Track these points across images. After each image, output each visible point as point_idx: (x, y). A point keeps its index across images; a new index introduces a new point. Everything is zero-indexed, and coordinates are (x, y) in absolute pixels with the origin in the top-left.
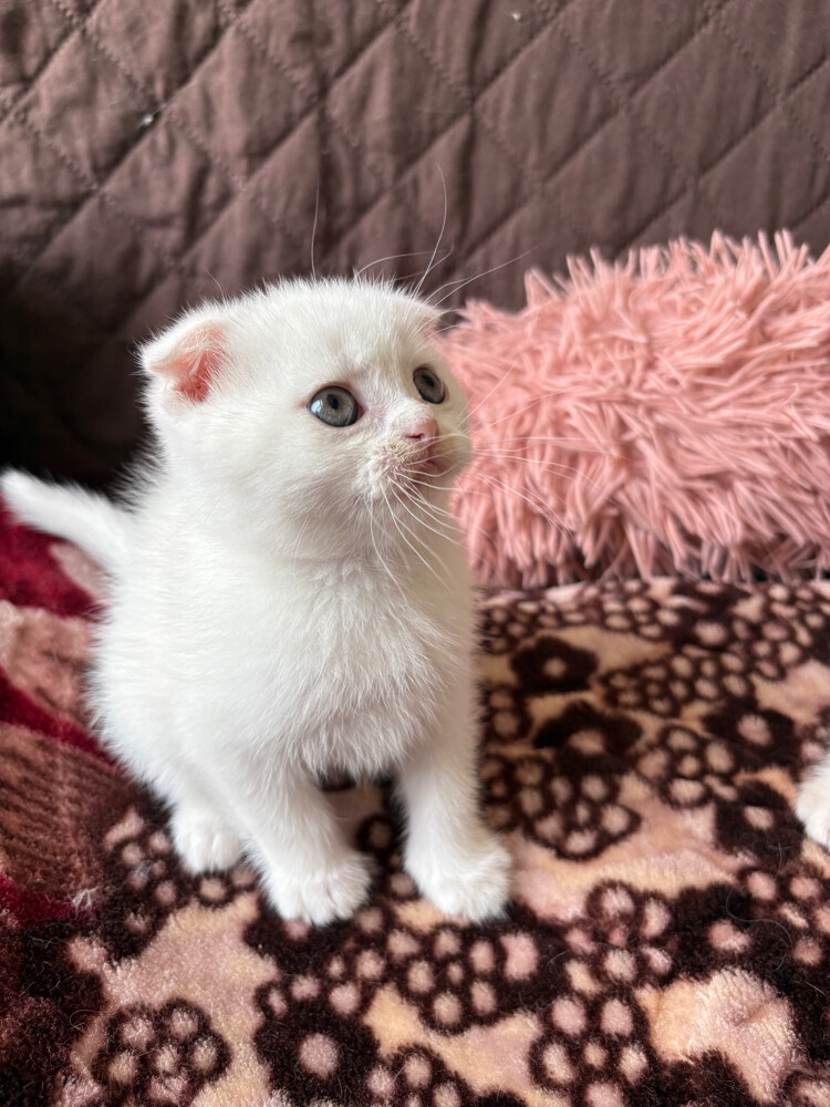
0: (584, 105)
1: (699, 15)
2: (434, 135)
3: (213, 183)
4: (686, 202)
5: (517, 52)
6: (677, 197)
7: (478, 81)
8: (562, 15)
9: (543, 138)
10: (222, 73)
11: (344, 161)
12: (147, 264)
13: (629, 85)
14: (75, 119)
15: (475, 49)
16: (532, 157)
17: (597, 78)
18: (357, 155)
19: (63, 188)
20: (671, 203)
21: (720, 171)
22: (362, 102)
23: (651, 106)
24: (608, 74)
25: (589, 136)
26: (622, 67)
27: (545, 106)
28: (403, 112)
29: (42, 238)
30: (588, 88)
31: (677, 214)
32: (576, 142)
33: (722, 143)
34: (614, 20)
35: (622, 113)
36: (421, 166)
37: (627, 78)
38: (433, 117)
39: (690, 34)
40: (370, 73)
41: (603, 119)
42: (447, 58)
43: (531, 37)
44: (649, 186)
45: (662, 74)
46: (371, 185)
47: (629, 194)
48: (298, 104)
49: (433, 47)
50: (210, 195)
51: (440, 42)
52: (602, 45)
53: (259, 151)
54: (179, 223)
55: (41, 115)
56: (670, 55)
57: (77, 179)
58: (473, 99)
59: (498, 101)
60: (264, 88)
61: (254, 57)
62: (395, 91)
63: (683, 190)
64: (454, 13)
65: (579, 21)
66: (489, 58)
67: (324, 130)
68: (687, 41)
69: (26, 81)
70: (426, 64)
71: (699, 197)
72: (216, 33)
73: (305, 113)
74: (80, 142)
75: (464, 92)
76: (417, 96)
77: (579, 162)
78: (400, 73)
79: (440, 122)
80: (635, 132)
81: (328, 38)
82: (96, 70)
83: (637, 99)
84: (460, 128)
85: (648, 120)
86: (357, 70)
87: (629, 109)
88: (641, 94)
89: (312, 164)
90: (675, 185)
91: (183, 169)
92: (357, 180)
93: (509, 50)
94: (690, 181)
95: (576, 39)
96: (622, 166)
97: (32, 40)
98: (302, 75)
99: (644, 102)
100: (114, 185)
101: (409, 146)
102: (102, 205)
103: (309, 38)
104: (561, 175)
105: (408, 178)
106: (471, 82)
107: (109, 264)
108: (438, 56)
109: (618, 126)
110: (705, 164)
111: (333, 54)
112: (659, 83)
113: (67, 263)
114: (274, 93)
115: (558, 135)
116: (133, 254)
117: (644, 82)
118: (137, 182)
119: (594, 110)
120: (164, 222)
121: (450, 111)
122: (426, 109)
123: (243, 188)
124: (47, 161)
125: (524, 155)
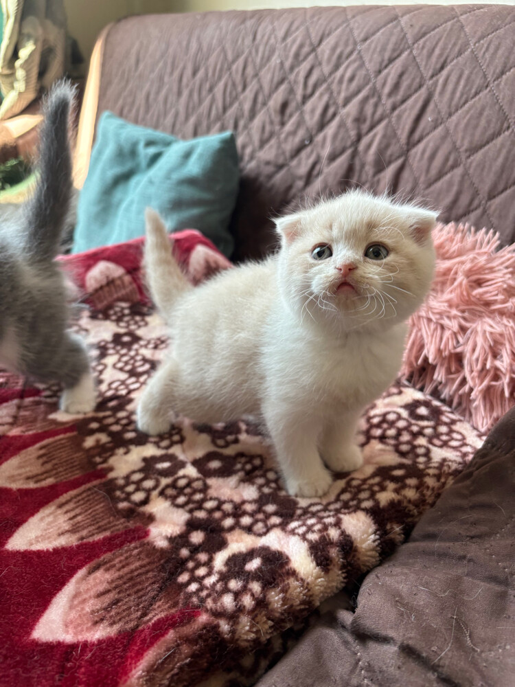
0: (447, 159)
1: (505, 125)
2: (390, 163)
3: (317, 168)
4: (479, 211)
5: (428, 134)
6: (476, 209)
7: (411, 144)
8: (450, 120)
9: (428, 171)
10: (330, 130)
11: (357, 167)
12: (294, 191)
13: (468, 154)
14: (290, 139)
15: (412, 131)
16: (422, 179)
17: (455, 148)
18: (363, 166)
19: (281, 161)
20: (472, 211)
21: (498, 200)
22: (369, 146)
23: (474, 164)
24: (460, 148)
25: (446, 173)
26: (466, 145)
27: (432, 157)
28: (381, 152)
29: (270, 176)
30: (450, 153)
31: (473, 216)
32: (440, 176)
33: (501, 187)
34: (467, 125)
35: (462, 165)
36: (382, 175)
37: (466, 151)
38: (391, 156)
39: (499, 134)
40: (375, 136)
41: (453, 167)
42: (402, 134)
43: (435, 128)
44: (464, 200)
45: (483, 150)
46: (364, 178)
47: (455, 202)
48: (349, 143)
49: (398, 128)
50: (315, 172)
51: (401, 127)
52: (460, 135)
53: (333, 158)
54: (304, 180)
55: (283, 136)
56: (488, 142)
57: (286, 160)
58: (408, 150)
59: (416, 153)
60: (340, 137)
61: (342, 125)
62: (380, 143)
63: (479, 206)
64: (409, 115)
65: (454, 124)
66: (417, 135)
67: (354, 154)
68: (497, 137)
69: (283, 124)
70: (395, 135)
71: (484, 212)
72: (334, 115)
73: (350, 146)
74: (289, 147)
75: (405, 147)
76: (387, 146)
77: (438, 185)
78: (384, 136)
79: (393, 158)
80: (465, 174)
81: (365, 120)
82: (299, 124)
83: (469, 161)
84: (400, 161)
85: (471, 171)
86: (371, 134)
87: (465, 165)
88: (472, 158)
89: (345, 166)
90: (476, 202)
91: (311, 161)
92: (360, 176)
93: (425, 134)
94: (483, 202)
95: (451, 132)
96: (455, 189)
97: (288, 111)
98: (353, 133)
99: (471, 163)
100: (294, 163)
101: (380, 166)
102: (289, 169)
103: (359, 120)
104: (432, 188)
105: (376, 178)
106: (408, 143)
107: (282, 188)
108: (399, 132)
109: (459, 171)
110: (491, 196)
111: (365, 127)
112: (479, 156)
113: (273, 186)
114: (343, 139)
115: (434, 171)
116: (290, 188)
117: (473, 154)
118: (299, 164)
119: (450, 163)
120: (300, 178)
121: (397, 155)
122: (389, 152)
123: (326, 170)
124: (280, 151)
125: (419, 177)
